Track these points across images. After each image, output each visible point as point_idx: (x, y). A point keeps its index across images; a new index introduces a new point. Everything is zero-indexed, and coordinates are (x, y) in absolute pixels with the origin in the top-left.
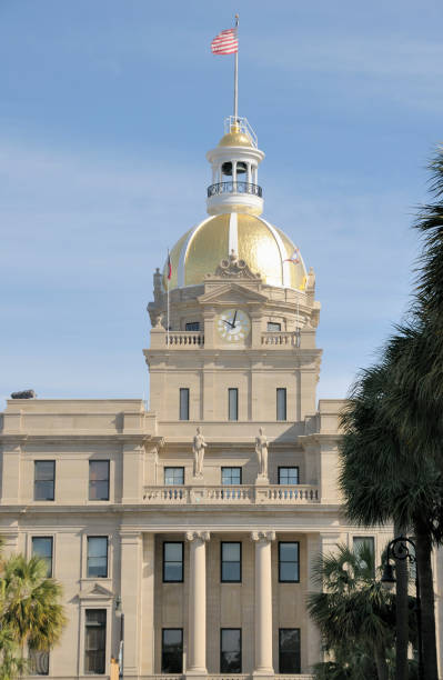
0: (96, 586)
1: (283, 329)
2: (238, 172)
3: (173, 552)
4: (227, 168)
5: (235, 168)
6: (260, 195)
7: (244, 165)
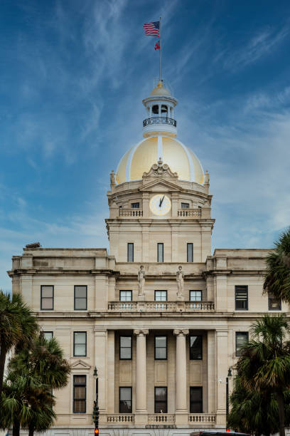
0: (80, 361)
1: (191, 207)
2: (163, 111)
3: (126, 342)
4: (155, 109)
5: (160, 109)
6: (175, 125)
7: (166, 107)
